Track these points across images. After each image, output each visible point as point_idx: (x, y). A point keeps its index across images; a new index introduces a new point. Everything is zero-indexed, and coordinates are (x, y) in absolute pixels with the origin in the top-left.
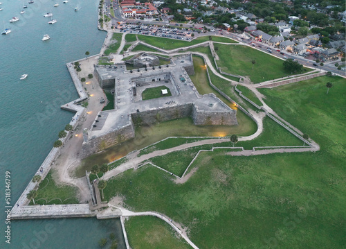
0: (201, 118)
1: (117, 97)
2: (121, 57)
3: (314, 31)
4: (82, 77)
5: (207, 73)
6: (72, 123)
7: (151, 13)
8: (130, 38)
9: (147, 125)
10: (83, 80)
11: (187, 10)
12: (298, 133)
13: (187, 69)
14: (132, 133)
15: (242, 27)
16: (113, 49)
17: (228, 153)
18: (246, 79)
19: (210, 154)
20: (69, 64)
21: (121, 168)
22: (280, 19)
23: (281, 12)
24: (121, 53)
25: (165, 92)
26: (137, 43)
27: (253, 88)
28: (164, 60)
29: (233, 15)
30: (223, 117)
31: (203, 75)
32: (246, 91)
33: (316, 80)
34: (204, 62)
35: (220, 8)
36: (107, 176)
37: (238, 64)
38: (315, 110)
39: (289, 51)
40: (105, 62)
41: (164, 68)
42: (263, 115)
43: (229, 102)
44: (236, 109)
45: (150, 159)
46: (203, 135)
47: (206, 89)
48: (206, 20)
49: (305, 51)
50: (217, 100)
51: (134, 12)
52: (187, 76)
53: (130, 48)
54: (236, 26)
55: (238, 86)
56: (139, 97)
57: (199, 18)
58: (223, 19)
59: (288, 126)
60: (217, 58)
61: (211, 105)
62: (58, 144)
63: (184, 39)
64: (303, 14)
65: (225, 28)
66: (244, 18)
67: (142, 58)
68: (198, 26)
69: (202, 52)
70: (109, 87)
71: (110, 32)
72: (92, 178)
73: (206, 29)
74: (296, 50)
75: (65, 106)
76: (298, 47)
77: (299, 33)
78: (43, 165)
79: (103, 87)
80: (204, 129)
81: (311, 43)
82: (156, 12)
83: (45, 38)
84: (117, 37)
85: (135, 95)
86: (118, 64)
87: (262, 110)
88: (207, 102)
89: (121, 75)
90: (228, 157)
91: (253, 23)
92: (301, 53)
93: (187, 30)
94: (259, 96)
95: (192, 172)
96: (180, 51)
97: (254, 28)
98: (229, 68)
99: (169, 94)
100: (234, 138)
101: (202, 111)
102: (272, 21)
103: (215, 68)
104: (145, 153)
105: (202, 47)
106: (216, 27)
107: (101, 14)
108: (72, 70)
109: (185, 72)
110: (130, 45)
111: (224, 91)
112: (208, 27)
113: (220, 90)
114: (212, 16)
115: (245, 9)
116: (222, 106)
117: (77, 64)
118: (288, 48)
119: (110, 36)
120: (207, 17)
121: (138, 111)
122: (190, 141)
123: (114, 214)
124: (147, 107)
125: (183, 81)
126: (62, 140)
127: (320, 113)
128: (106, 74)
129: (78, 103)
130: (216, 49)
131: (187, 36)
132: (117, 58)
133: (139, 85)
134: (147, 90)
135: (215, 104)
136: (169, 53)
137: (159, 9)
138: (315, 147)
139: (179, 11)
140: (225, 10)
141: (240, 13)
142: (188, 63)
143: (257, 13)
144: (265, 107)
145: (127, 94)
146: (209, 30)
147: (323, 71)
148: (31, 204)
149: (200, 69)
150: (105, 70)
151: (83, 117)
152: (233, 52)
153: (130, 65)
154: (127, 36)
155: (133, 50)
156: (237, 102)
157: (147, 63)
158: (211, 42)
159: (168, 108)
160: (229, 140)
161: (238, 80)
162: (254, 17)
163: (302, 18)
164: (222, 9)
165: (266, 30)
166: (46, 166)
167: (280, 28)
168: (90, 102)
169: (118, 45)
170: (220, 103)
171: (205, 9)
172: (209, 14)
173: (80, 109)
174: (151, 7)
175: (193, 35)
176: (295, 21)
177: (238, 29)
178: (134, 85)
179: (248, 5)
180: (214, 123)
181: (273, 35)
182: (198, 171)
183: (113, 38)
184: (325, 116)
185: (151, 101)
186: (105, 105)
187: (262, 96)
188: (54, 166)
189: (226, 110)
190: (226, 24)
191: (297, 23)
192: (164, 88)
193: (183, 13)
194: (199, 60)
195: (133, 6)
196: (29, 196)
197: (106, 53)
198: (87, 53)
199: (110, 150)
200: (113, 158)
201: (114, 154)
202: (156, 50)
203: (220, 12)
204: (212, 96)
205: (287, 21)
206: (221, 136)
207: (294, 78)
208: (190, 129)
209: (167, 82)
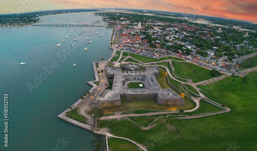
0: (162, 101)
1: (114, 84)
2: (119, 64)
3: (225, 55)
4: (98, 70)
5: (167, 77)
6: (90, 91)
7: (137, 42)
8: (125, 54)
9: (128, 101)
10: (99, 72)
11: (157, 41)
12: (219, 105)
13: (155, 74)
14: (119, 103)
15: (188, 52)
16: (115, 59)
17: (177, 118)
18: (190, 81)
19: (165, 118)
20: (94, 63)
21: (111, 117)
22: (208, 48)
23: (209, 45)
24: (119, 62)
25: (141, 85)
26: (128, 57)
27: (194, 85)
28: (143, 68)
29: (184, 46)
30: (175, 101)
31: (164, 78)
32: (190, 87)
33: (227, 79)
34: (165, 71)
35: (176, 41)
36: (103, 118)
37: (185, 73)
38: (227, 93)
39: (213, 65)
40: (110, 65)
41: (142, 73)
42: (199, 99)
43: (179, 93)
44: (183, 97)
45: (128, 117)
46: (163, 109)
47: (166, 86)
48: (168, 48)
49: (221, 64)
50: (172, 92)
51: (129, 40)
52: (155, 78)
53: (125, 59)
54: (185, 51)
55: (185, 85)
56: (126, 86)
57: (164, 47)
58: (178, 47)
59: (214, 103)
60: (173, 69)
61: (169, 94)
62: (82, 98)
63: (155, 57)
64: (220, 46)
65: (178, 52)
66: (189, 47)
67: (130, 66)
68: (163, 50)
69: (165, 66)
70: (111, 78)
71: (115, 50)
72: (95, 117)
73: (168, 52)
74: (217, 65)
75: (88, 82)
76: (218, 63)
77: (218, 55)
78: (75, 104)
79: (108, 78)
80: (163, 107)
81: (224, 61)
82: (140, 41)
83: (85, 49)
84: (118, 53)
85: (124, 85)
86: (117, 67)
87: (199, 97)
88: (166, 93)
89: (118, 73)
90: (177, 120)
91: (194, 50)
92: (219, 66)
93: (157, 52)
94: (198, 89)
95: (153, 126)
96: (152, 64)
97: (195, 53)
98: (180, 75)
99: (143, 87)
100: (182, 111)
101: (163, 97)
102: (204, 49)
103: (172, 75)
104: (125, 114)
105: (165, 62)
106: (174, 52)
107: (112, 40)
108: (94, 66)
109: (154, 76)
110: (124, 58)
111: (177, 87)
112: (169, 52)
113: (175, 87)
114: (172, 46)
115: (190, 42)
116: (175, 95)
117: (97, 64)
118: (213, 63)
119: (115, 52)
120: (169, 46)
121: (124, 93)
122: (153, 112)
123: (103, 134)
124: (130, 92)
125: (153, 81)
126: (84, 97)
127: (230, 94)
128: (110, 71)
129: (95, 83)
130: (173, 64)
131: (157, 56)
132: (117, 64)
133: (127, 80)
134: (131, 83)
135: (171, 94)
136: (146, 65)
137: (142, 39)
138: (228, 110)
139: (153, 41)
140: (179, 43)
141: (187, 44)
142: (156, 71)
143: (196, 45)
144: (201, 95)
145: (120, 83)
146: (170, 53)
147: (230, 74)
148: (67, 116)
149: (163, 75)
150: (110, 69)
151: (95, 90)
152: (183, 66)
153: (123, 68)
154: (123, 53)
155: (126, 61)
156: (184, 93)
157: (133, 69)
158: (171, 60)
159: (142, 94)
160: (178, 112)
161: (185, 81)
162: (195, 47)
163: (219, 48)
164: (177, 42)
165: (201, 54)
166: (76, 105)
167: (209, 53)
168: (100, 83)
169: (118, 57)
170: (174, 94)
171: (167, 41)
172: (170, 44)
173: (95, 86)
174: (138, 38)
175: (160, 56)
176: (216, 49)
177: (186, 53)
178: (124, 80)
179: (192, 40)
180: (170, 104)
181: (205, 57)
182: (157, 125)
183: (116, 53)
184: (233, 95)
185: (132, 89)
186: (107, 86)
187: (199, 89)
188: (79, 106)
189: (177, 97)
190: (179, 51)
191: (217, 50)
192: (141, 83)
193: (155, 43)
194: (163, 70)
195: (128, 37)
196: (67, 113)
197: (112, 60)
198: (103, 59)
199: (106, 108)
200: (107, 112)
201: (108, 110)
202: (138, 62)
203: (176, 43)
204: (169, 90)
205: (212, 49)
206: (174, 110)
207: (216, 79)
208: (155, 106)
209: (143, 80)
